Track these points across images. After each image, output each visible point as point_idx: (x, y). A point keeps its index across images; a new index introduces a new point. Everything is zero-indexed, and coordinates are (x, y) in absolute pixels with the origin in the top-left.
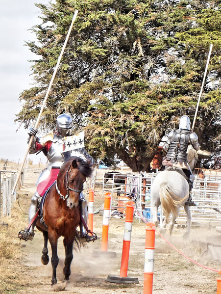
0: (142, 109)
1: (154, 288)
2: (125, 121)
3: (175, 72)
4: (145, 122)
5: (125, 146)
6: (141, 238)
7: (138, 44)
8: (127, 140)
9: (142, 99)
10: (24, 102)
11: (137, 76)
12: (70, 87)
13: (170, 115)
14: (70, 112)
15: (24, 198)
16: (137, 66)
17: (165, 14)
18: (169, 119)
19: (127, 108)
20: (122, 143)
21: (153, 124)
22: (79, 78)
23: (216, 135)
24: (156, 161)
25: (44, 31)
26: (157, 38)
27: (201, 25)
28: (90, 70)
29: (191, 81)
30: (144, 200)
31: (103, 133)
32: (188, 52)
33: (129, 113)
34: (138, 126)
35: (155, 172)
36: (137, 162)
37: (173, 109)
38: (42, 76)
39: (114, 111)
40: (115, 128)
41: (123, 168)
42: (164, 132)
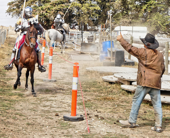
0: (48, 9)
1: (52, 69)
2: (43, 13)
4: (49, 13)
5: (43, 21)
8: (43, 19)
9: (48, 5)
10: (9, 6)
13: (58, 11)
15: (9, 38)
18: (57, 12)
19: (43, 8)
20: (41, 20)
21: (52, 14)
23: (73, 17)
33: (44, 10)
34: (47, 14)
36: (47, 26)
37: (59, 9)
39: (39, 9)
42: (56, 16)
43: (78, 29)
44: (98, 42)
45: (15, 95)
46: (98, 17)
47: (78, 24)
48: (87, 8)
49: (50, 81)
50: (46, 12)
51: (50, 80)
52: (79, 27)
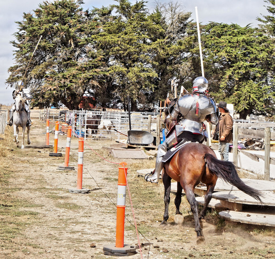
0: (73, 76)
1: (83, 172)
2: (64, 83)
3: (92, 56)
4: (76, 83)
5: (65, 96)
7: (71, 42)
8: (66, 93)
9: (73, 71)
10: (10, 73)
11: (71, 59)
12: (35, 65)
13: (89, 79)
14: (35, 78)
16: (71, 54)
17: (86, 25)
18: (89, 81)
19: (66, 76)
20: (63, 94)
21: (80, 84)
22: (40, 60)
23: (114, 90)
24: (81, 104)
25: (20, 35)
26: (81, 38)
27: (105, 31)
28: (46, 56)
29: (100, 61)
30: (76, 125)
31: (52, 89)
32: (98, 45)
33: (67, 78)
34: (72, 85)
35: (81, 110)
36: (71, 104)
37: (90, 76)
38: (20, 59)
39: (58, 77)
40: (59, 86)
41: (63, 108)
42: (86, 88)
43: (122, 108)
44: (155, 129)
45: (24, 215)
46: (153, 89)
47: (122, 99)
48: (136, 75)
49: (80, 192)
51: (80, 190)
52: (124, 104)
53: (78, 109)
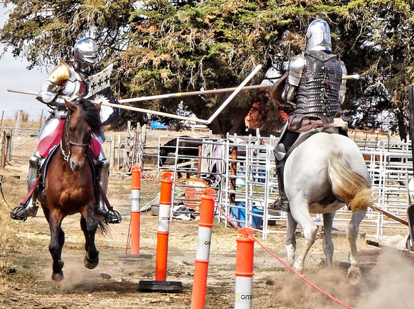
0: (229, 19)
2: (198, 41)
4: (235, 42)
6: (227, 256)
8: (202, 75)
10: (12, 6)
13: (281, 29)
14: (97, 25)
15: (13, 183)
18: (280, 37)
19: (202, 17)
20: (192, 80)
21: (250, 46)
23: (365, 66)
24: (255, 115)
30: (234, 187)
31: (156, 62)
33: (206, 26)
34: (222, 50)
35: (254, 134)
37: (286, 18)
39: (179, 22)
40: (179, 54)
41: (195, 127)
42: (269, 61)
43: (393, 129)
47: (394, 100)
50: (219, 37)
52: (400, 116)
53: (242, 132)
